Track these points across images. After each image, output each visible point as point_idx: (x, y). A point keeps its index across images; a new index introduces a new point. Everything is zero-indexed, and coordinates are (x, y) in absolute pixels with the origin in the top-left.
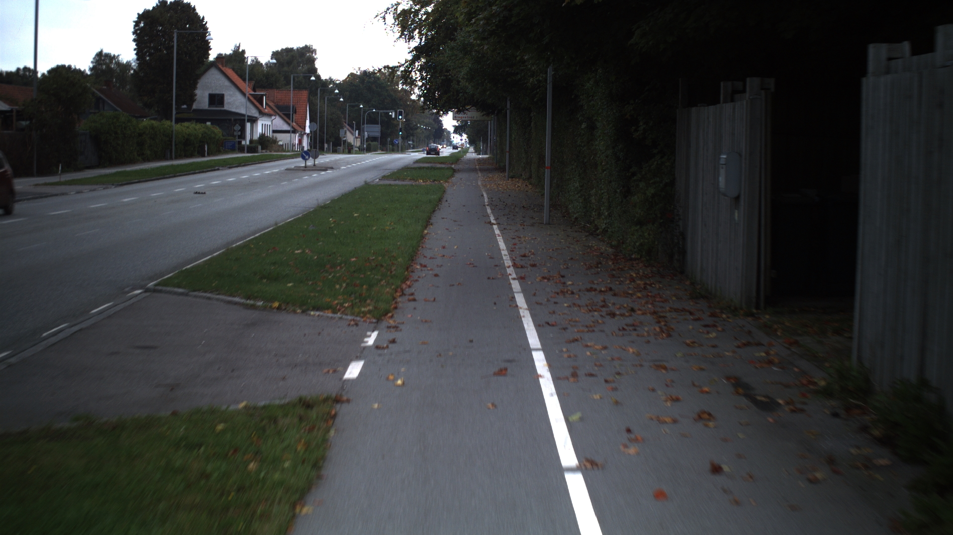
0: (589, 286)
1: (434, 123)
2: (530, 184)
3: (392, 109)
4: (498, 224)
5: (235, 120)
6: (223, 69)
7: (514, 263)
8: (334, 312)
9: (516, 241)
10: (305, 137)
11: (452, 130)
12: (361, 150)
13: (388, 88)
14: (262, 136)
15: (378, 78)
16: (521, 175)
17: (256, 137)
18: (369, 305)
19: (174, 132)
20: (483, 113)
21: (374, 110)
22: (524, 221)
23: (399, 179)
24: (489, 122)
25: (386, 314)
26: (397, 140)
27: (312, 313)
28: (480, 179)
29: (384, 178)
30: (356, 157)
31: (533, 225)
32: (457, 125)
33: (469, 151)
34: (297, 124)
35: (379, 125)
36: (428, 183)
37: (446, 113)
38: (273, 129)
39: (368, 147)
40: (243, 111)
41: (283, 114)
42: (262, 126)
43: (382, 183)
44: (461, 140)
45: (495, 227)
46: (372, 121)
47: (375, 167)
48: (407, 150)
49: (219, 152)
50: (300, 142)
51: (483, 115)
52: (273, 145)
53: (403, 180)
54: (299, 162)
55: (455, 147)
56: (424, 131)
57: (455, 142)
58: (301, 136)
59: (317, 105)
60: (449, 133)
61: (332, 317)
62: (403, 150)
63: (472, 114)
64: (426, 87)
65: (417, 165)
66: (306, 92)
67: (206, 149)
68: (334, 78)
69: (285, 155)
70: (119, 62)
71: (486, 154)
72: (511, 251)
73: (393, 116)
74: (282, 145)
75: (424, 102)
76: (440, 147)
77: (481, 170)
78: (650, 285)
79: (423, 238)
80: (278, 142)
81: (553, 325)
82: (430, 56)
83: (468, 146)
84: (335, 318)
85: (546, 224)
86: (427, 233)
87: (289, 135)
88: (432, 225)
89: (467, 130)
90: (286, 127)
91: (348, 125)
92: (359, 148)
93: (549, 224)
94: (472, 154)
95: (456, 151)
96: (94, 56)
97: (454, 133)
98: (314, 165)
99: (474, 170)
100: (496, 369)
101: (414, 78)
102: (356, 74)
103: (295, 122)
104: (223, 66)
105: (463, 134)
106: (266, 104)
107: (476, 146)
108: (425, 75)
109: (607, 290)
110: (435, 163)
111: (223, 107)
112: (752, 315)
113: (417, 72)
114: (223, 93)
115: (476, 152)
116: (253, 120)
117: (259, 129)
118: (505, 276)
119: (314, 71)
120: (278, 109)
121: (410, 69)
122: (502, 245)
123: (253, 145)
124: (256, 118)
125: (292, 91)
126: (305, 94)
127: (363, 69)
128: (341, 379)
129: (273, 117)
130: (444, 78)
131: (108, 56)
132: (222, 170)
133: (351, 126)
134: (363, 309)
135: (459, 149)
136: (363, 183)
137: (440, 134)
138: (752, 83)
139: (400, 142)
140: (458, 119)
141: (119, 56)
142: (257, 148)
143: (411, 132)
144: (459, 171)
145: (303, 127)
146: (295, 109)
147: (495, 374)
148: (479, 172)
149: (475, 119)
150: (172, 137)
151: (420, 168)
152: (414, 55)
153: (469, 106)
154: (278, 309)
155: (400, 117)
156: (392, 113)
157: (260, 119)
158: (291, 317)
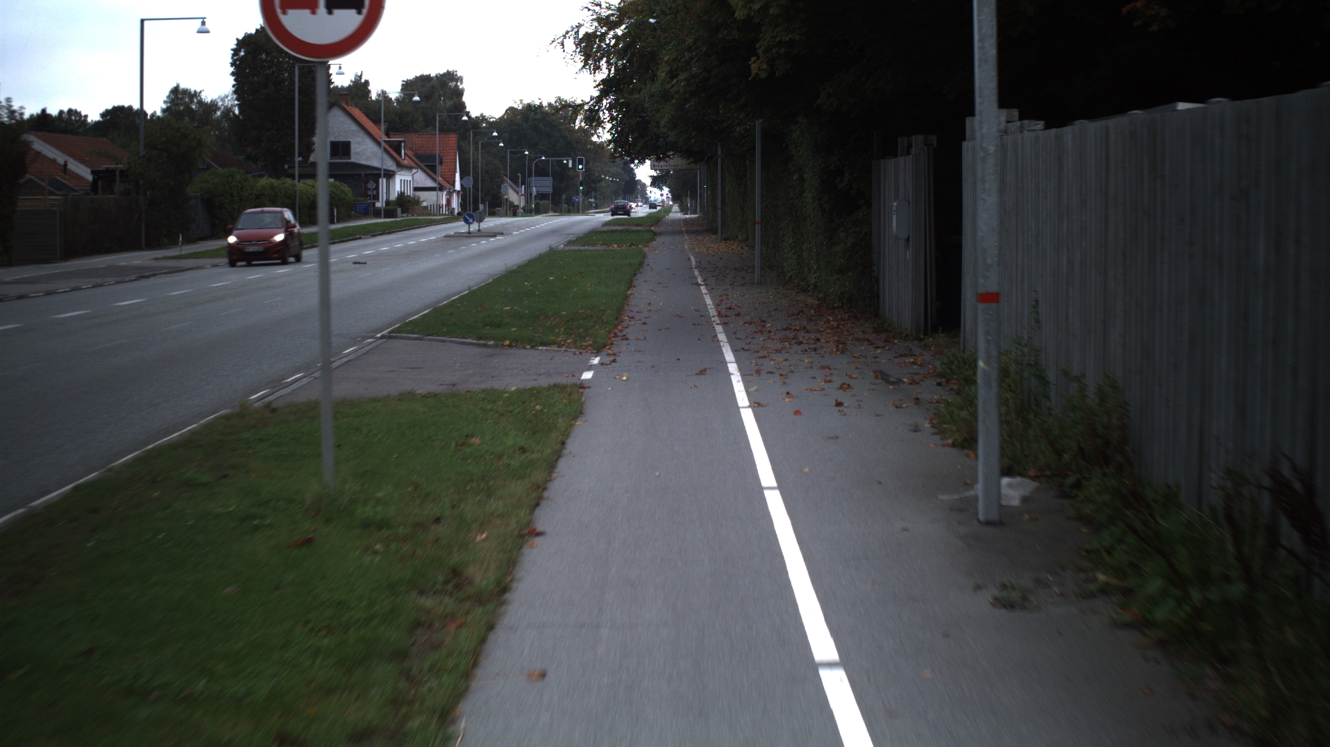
0: (785, 326)
1: (623, 172)
2: (747, 246)
3: (567, 155)
4: (706, 285)
5: (367, 175)
6: (348, 108)
7: (719, 312)
8: (560, 346)
9: (724, 297)
10: (455, 195)
11: (648, 181)
12: (528, 212)
13: (561, 127)
14: (401, 195)
15: (547, 113)
16: (737, 237)
17: (394, 196)
18: (588, 341)
19: (298, 192)
20: (689, 161)
21: (543, 158)
22: (734, 282)
23: (588, 244)
24: (698, 171)
25: (605, 347)
26: (577, 198)
27: (540, 348)
28: (687, 242)
29: (570, 243)
30: (527, 220)
31: (743, 285)
32: (655, 175)
33: (673, 211)
34: (444, 178)
35: (551, 178)
36: (624, 247)
37: (642, 162)
38: (415, 186)
39: (537, 206)
40: (375, 163)
41: (425, 165)
42: (402, 182)
43: (567, 248)
44: (662, 195)
45: (704, 290)
46: (541, 172)
47: (554, 232)
48: (588, 210)
49: (349, 218)
50: (449, 202)
51: (689, 163)
52: (416, 207)
53: (594, 245)
54: (460, 227)
55: (653, 206)
56: (610, 183)
57: (652, 199)
58: (450, 194)
59: (469, 152)
60: (644, 186)
61: (558, 351)
62: (584, 210)
63: (675, 162)
64: (617, 130)
65: (606, 228)
66: (455, 136)
67: (335, 214)
68: (487, 114)
69: (435, 219)
70: (202, 101)
71: (695, 213)
72: (717, 305)
73: (570, 165)
74: (426, 207)
75: (615, 149)
76: (634, 205)
77: (688, 232)
78: (844, 325)
79: (627, 297)
80: (422, 202)
81: (747, 350)
82: (621, 91)
83: (671, 203)
84: (561, 351)
85: (757, 284)
86: (631, 294)
87: (435, 193)
88: (634, 287)
89: (669, 181)
90: (430, 183)
91: (510, 179)
92: (524, 208)
93: (761, 284)
94: (676, 214)
95: (654, 210)
96: (167, 94)
97: (651, 186)
98: (479, 230)
99: (680, 233)
100: (698, 371)
101: (602, 119)
102: (516, 109)
103: (442, 176)
104: (348, 105)
105: (664, 187)
106: (405, 154)
107: (682, 203)
108: (615, 114)
109: (801, 329)
110: (629, 225)
111: (350, 158)
112: (920, 340)
113: (605, 111)
114: (349, 140)
115: (681, 211)
116: (390, 175)
117: (397, 187)
118: (710, 323)
119: (461, 107)
120: (419, 160)
121: (597, 108)
122: (708, 301)
123: (391, 207)
124: (393, 171)
125: (437, 136)
126: (453, 139)
127: (526, 102)
128: (579, 379)
129: (414, 171)
130: (641, 119)
131: (186, 92)
132: (364, 238)
133: (514, 180)
134: (584, 344)
135: (659, 208)
136: (548, 249)
137: (633, 189)
138: (917, 140)
139: (581, 199)
140: (657, 168)
141: (200, 92)
142: (396, 211)
143: (593, 186)
144: (660, 234)
145: (452, 183)
146: (441, 159)
147: (697, 374)
148: (685, 234)
149: (679, 167)
150: (295, 199)
151: (612, 232)
152: (601, 91)
153: (671, 153)
154: (510, 346)
155: (580, 167)
156: (568, 161)
157: (398, 173)
158: (522, 352)
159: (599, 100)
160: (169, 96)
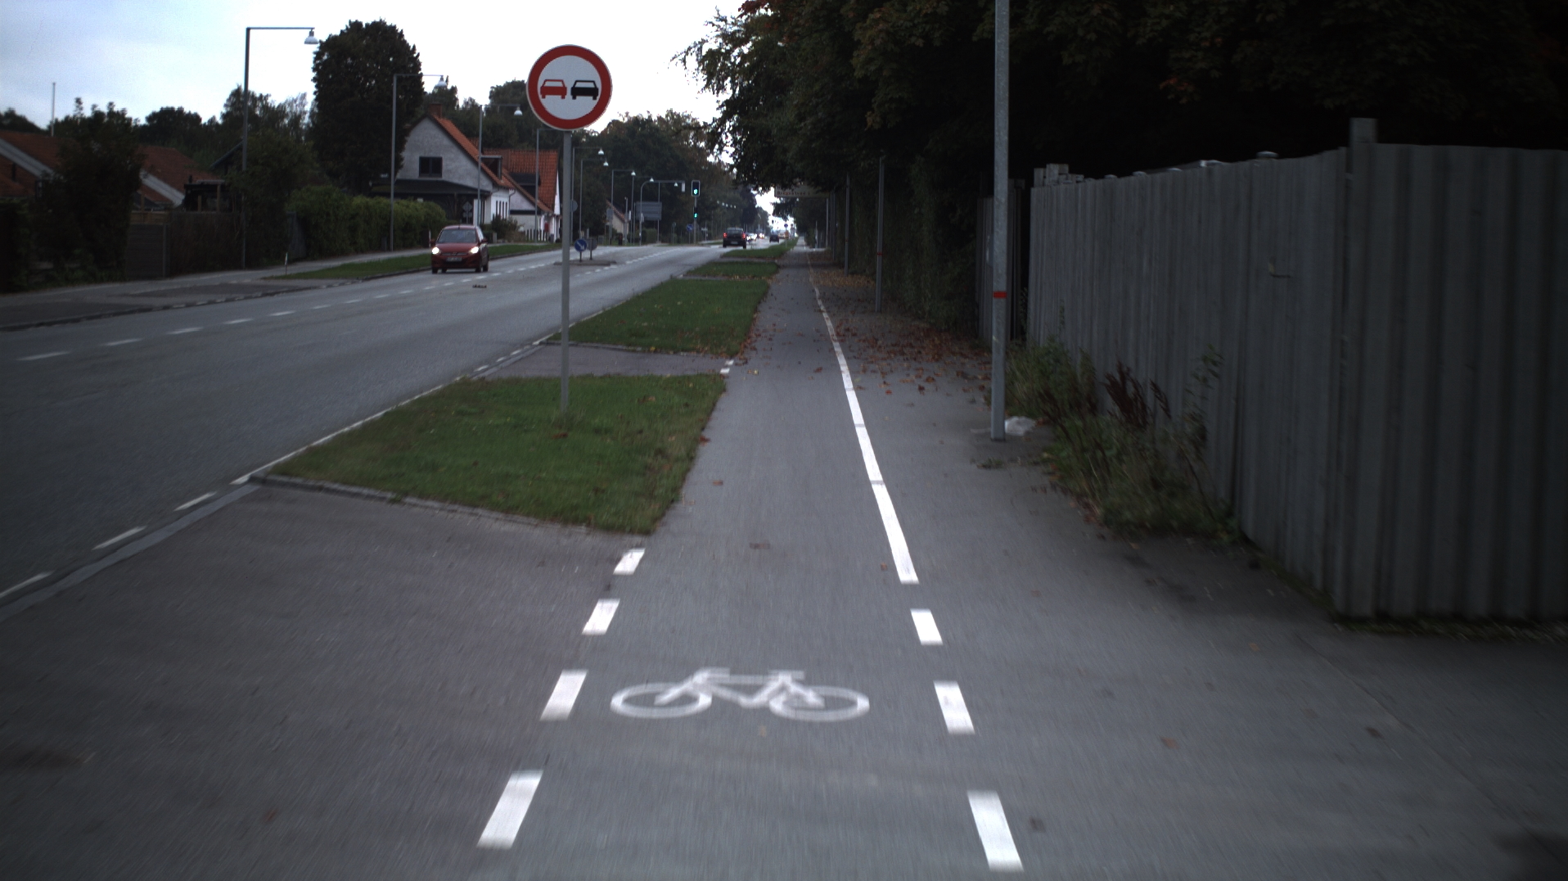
0: (894, 344)
1: (742, 199)
3: (679, 178)
5: (460, 196)
6: (441, 120)
7: (838, 332)
9: (844, 322)
10: (553, 221)
12: (634, 241)
13: (672, 145)
14: (497, 218)
15: (657, 129)
17: (488, 220)
18: (722, 349)
19: (393, 213)
20: (817, 189)
21: (652, 180)
22: (855, 310)
24: (827, 201)
25: (737, 354)
26: (690, 227)
27: (682, 353)
28: (811, 275)
31: (863, 312)
32: (779, 203)
34: (543, 201)
35: (659, 204)
36: (746, 279)
37: (765, 189)
38: (511, 208)
39: (642, 235)
40: (469, 182)
41: (522, 186)
42: (497, 205)
43: (688, 278)
44: (786, 226)
45: (825, 315)
46: (650, 196)
47: (670, 262)
48: (703, 240)
50: (547, 227)
51: (817, 192)
52: (513, 233)
53: (715, 275)
55: (775, 238)
56: (726, 211)
57: (775, 229)
58: (548, 219)
60: (765, 214)
63: (802, 190)
65: (726, 259)
66: (554, 153)
67: (429, 237)
69: (536, 246)
71: (823, 246)
72: (837, 327)
73: (683, 189)
74: (523, 233)
75: (738, 174)
76: (752, 236)
77: (813, 266)
79: (754, 319)
80: (519, 227)
82: (746, 110)
83: (796, 235)
84: (700, 356)
85: (877, 312)
86: (757, 317)
87: (533, 217)
88: (760, 312)
89: (794, 210)
90: (526, 206)
91: (615, 204)
92: (629, 237)
93: (880, 312)
94: (801, 246)
96: (227, 96)
97: (773, 214)
98: (591, 258)
99: (805, 266)
100: (815, 369)
101: (724, 142)
102: (621, 122)
103: (539, 198)
104: (438, 116)
105: (789, 217)
106: (501, 173)
107: (809, 235)
109: (907, 346)
110: (750, 257)
111: (441, 176)
114: (441, 155)
115: (808, 244)
116: (485, 196)
117: (493, 209)
118: (828, 340)
120: (516, 180)
122: (829, 324)
124: (489, 192)
125: (538, 153)
126: (552, 156)
128: (719, 373)
129: (511, 192)
130: (766, 144)
133: (620, 206)
137: (753, 218)
139: (695, 228)
140: (782, 195)
142: (492, 236)
143: (708, 213)
145: (551, 206)
146: (540, 180)
147: (813, 371)
148: (810, 267)
149: (807, 195)
150: (390, 221)
152: (724, 112)
153: (798, 180)
154: (655, 351)
155: (696, 191)
156: (680, 185)
157: (494, 194)
158: (666, 356)
159: (722, 122)
160: (230, 98)
